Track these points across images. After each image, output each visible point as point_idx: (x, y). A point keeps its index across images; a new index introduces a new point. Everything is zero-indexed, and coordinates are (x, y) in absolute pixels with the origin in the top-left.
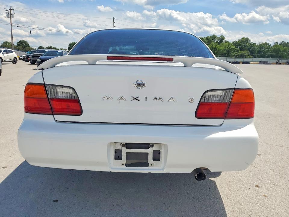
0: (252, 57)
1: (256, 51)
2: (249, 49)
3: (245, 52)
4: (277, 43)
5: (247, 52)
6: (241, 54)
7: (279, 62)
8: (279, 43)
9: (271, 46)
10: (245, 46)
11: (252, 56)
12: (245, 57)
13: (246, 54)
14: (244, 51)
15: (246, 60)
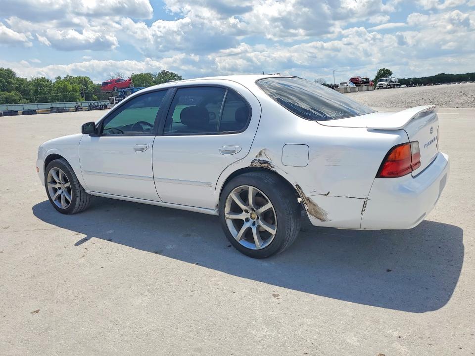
0: (27, 101)
1: (30, 91)
2: (17, 89)
3: (12, 93)
4: (59, 78)
5: (16, 94)
6: (6, 98)
7: (79, 106)
8: (63, 77)
9: (53, 82)
10: (8, 83)
11: (27, 99)
12: (16, 103)
13: (17, 98)
14: (9, 92)
15: (28, 107)
